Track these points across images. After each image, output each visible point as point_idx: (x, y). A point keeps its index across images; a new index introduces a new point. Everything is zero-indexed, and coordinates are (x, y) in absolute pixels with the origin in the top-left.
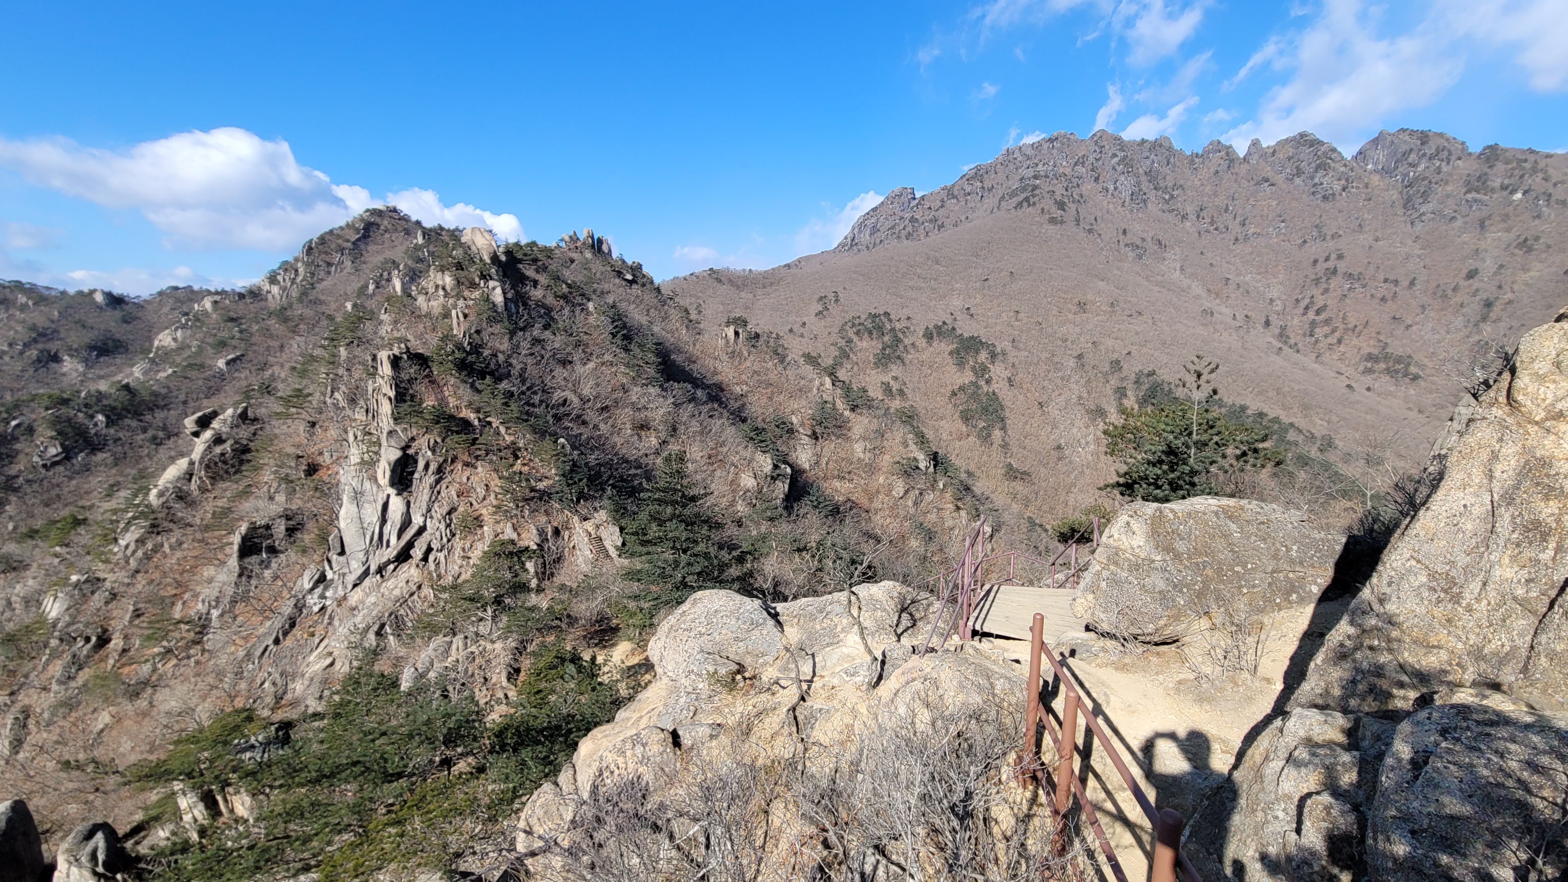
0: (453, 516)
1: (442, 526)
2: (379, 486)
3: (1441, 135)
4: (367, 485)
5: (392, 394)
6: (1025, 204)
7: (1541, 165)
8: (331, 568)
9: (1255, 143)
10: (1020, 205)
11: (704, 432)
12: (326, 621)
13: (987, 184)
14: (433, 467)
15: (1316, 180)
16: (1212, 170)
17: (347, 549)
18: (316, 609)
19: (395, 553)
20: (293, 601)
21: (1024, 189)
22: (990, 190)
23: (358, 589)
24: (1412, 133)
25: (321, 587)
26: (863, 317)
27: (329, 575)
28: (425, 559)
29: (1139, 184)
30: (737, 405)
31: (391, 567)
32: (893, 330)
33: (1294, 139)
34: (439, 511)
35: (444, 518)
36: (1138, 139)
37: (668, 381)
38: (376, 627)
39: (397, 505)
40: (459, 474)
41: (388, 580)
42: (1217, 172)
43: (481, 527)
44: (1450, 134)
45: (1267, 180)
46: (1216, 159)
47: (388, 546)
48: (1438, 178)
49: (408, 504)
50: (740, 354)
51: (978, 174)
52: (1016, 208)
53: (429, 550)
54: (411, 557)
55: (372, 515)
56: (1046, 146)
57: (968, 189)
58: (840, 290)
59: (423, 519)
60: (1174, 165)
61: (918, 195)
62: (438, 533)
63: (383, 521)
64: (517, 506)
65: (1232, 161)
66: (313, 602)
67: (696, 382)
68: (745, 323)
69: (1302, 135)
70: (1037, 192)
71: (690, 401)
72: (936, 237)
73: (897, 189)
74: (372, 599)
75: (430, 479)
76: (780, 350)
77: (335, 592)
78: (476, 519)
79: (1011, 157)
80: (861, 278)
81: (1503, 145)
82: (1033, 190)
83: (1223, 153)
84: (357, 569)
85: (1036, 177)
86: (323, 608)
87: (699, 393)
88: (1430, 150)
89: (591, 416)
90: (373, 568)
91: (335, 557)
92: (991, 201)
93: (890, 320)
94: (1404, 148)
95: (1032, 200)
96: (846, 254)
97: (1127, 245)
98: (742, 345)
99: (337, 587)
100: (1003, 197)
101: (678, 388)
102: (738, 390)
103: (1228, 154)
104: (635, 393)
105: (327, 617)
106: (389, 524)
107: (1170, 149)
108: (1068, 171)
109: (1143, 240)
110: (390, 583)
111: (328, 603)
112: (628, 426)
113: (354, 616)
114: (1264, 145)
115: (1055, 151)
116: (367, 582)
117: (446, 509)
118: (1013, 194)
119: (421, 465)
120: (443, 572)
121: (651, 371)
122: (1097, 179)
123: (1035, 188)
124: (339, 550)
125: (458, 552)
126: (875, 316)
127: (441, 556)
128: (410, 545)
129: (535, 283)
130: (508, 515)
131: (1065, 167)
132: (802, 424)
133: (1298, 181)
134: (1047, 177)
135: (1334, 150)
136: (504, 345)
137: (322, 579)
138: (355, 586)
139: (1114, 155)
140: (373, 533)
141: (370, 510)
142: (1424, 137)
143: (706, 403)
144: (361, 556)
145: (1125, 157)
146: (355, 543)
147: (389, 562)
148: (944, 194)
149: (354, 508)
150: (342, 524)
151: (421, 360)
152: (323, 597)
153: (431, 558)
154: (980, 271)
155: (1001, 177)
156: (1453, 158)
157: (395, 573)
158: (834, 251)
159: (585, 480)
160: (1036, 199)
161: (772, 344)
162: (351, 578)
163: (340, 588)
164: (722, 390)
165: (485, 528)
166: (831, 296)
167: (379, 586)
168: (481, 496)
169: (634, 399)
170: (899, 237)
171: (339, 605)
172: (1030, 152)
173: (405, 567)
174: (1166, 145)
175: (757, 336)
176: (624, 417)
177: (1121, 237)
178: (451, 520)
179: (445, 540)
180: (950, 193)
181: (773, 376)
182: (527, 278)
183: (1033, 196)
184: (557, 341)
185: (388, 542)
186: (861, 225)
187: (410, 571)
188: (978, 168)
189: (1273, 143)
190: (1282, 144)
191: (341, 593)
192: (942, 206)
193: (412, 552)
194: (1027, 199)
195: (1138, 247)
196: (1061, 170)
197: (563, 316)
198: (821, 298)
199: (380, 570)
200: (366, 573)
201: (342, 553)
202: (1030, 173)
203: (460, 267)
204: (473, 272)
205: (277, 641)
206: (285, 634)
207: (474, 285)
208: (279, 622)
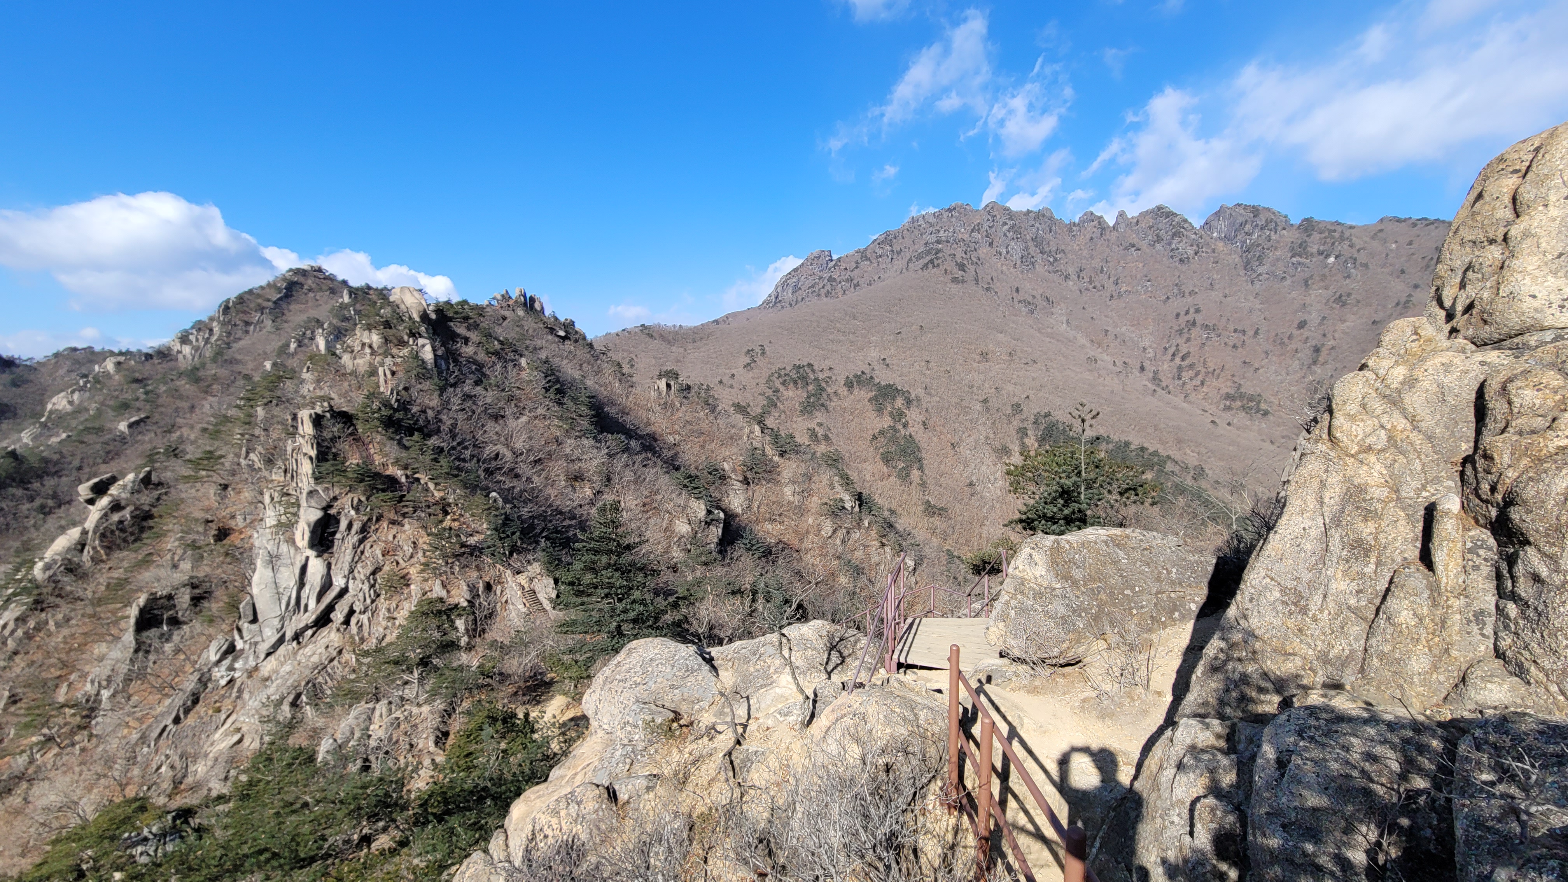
0: (378, 576)
1: (366, 587)
2: (297, 548)
3: (1268, 209)
4: (284, 548)
5: (313, 453)
6: (930, 266)
7: (1347, 234)
8: (242, 638)
9: (1122, 214)
10: (926, 266)
11: (638, 481)
12: (234, 695)
13: (896, 248)
14: (357, 526)
15: (1173, 246)
16: (1088, 237)
17: (260, 616)
18: (223, 682)
19: (314, 617)
20: (197, 676)
21: (928, 253)
22: (899, 253)
23: (272, 658)
24: (1246, 207)
25: (230, 658)
26: (788, 368)
27: (239, 645)
28: (347, 622)
29: (1027, 248)
30: (671, 453)
31: (309, 632)
32: (816, 379)
33: (1152, 211)
34: (362, 571)
35: (368, 578)
36: (1025, 210)
37: (602, 432)
38: (291, 698)
39: (316, 567)
40: (385, 533)
41: (306, 646)
42: (1092, 239)
43: (408, 585)
44: (1276, 209)
45: (1133, 246)
46: (1090, 227)
47: (306, 610)
48: (1269, 244)
49: (329, 566)
50: (672, 405)
51: (888, 239)
52: (922, 268)
53: (351, 612)
54: (330, 621)
55: (288, 578)
56: (946, 215)
57: (880, 252)
58: (766, 344)
59: (344, 580)
60: (1056, 233)
61: (835, 257)
62: (361, 595)
63: (301, 584)
64: (447, 563)
65: (1103, 229)
66: (220, 674)
67: (630, 434)
68: (676, 376)
69: (1159, 208)
70: (940, 255)
71: (623, 451)
72: (852, 295)
73: (816, 251)
74: (287, 668)
75: (353, 538)
76: (711, 401)
77: (246, 663)
78: (403, 577)
79: (916, 224)
80: (785, 332)
81: (1317, 218)
82: (936, 253)
83: (1096, 222)
84: (270, 636)
85: (938, 242)
86: (231, 681)
87: (633, 443)
88: (1261, 221)
89: (524, 469)
90: (289, 635)
91: (246, 625)
92: (900, 263)
93: (814, 371)
94: (1240, 220)
95: (936, 262)
96: (770, 310)
97: (1020, 302)
98: (674, 397)
99: (247, 658)
100: (910, 259)
101: (612, 440)
102: (671, 439)
103: (1099, 223)
104: (569, 445)
105: (235, 690)
106: (307, 587)
107: (1051, 218)
108: (966, 237)
109: (1034, 297)
110: (308, 650)
111: (237, 675)
112: (562, 477)
113: (266, 687)
114: (1129, 216)
115: (954, 220)
116: (282, 650)
117: (370, 569)
118: (919, 257)
119: (344, 524)
120: (366, 635)
121: (585, 424)
122: (991, 244)
123: (938, 251)
124: (251, 618)
125: (383, 613)
126: (799, 367)
127: (364, 618)
128: (330, 608)
129: (466, 340)
130: (437, 573)
131: (963, 233)
132: (734, 471)
133: (1158, 246)
134: (948, 242)
135: (1185, 221)
136: (434, 401)
137: (231, 649)
138: (268, 654)
139: (1005, 224)
140: (290, 598)
141: (286, 574)
142: (1256, 211)
143: (639, 453)
144: (276, 623)
145: (1013, 226)
146: (268, 609)
147: (307, 627)
148: (858, 257)
149: (269, 573)
150: (255, 590)
153: (353, 621)
154: (893, 325)
155: (908, 241)
156: (1279, 228)
157: (313, 639)
158: (759, 307)
159: (518, 534)
160: (940, 261)
161: (703, 394)
162: (264, 647)
163: (251, 658)
164: (656, 440)
165: (412, 587)
166: (758, 350)
167: (295, 653)
168: (408, 554)
169: (568, 451)
170: (819, 295)
171: (250, 676)
172: (932, 220)
173: (324, 631)
174: (1048, 214)
175: (688, 388)
176: (558, 469)
177: (1015, 294)
178: (375, 580)
179: (368, 601)
180: (863, 255)
181: (705, 426)
182: (458, 335)
183: (937, 259)
184: (488, 397)
185: (306, 606)
186: (784, 284)
187: (331, 636)
188: (887, 234)
189: (1136, 214)
190: (1143, 215)
191: (252, 663)
192: (857, 267)
193: (332, 616)
194: (931, 261)
195: (1029, 303)
196: (960, 236)
197: (495, 372)
198: (748, 352)
199: (297, 637)
200: (281, 641)
201: (255, 620)
202: (933, 238)
203: (387, 325)
204: (402, 330)
205: (177, 721)
206: (187, 711)
207: (402, 343)
208: (178, 700)
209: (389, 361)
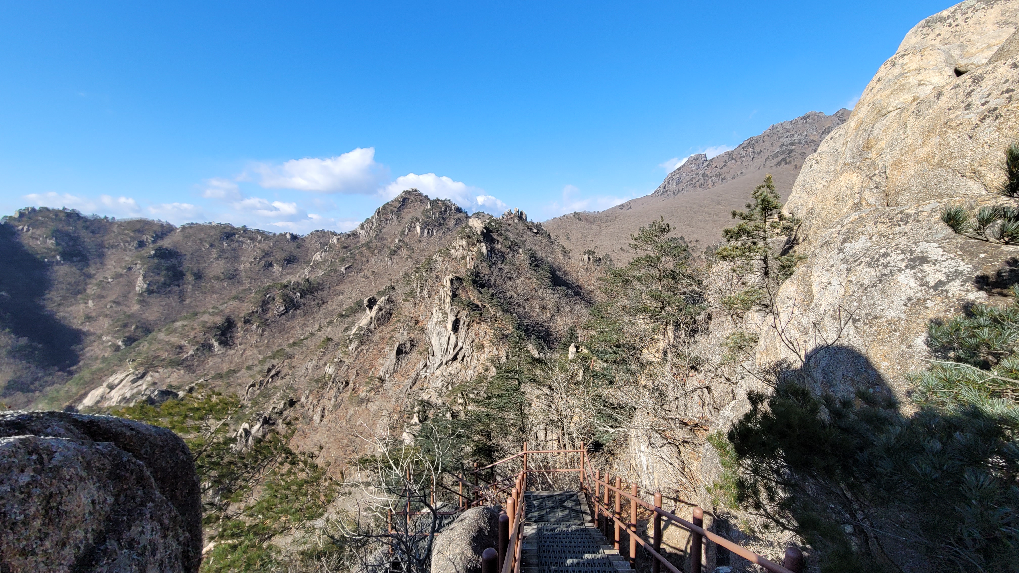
0: (473, 343)
1: (469, 347)
2: (447, 330)
4: (443, 329)
5: (451, 294)
6: (783, 163)
8: (429, 361)
10: (779, 163)
13: (757, 149)
14: (466, 324)
17: (435, 354)
18: (424, 376)
19: (452, 356)
20: (416, 373)
21: (783, 152)
22: (759, 153)
23: (439, 370)
25: (426, 368)
27: (428, 364)
28: (462, 360)
30: (588, 297)
31: (450, 362)
34: (468, 341)
35: (470, 344)
37: (555, 285)
39: (453, 338)
40: (475, 327)
43: (484, 348)
47: (449, 354)
49: (457, 338)
50: (591, 270)
51: (751, 143)
52: (776, 165)
53: (464, 356)
54: (458, 359)
55: (444, 341)
56: (801, 122)
57: (743, 153)
59: (462, 344)
61: (710, 158)
62: (468, 350)
63: (448, 344)
64: (497, 341)
66: (422, 373)
67: (569, 286)
68: (594, 253)
70: (792, 154)
71: (566, 296)
72: (719, 187)
73: (695, 154)
74: (444, 374)
75: (465, 328)
77: (430, 370)
78: (482, 345)
79: (775, 130)
80: (667, 215)
82: (789, 153)
84: (438, 362)
85: (793, 143)
86: (426, 377)
87: (570, 291)
89: (522, 303)
90: (444, 362)
91: (431, 357)
92: (759, 161)
95: (788, 160)
96: (659, 197)
98: (592, 265)
100: (768, 158)
101: (561, 289)
102: (588, 289)
104: (541, 291)
105: (428, 380)
106: (450, 345)
110: (450, 368)
111: (428, 374)
112: (538, 307)
113: (437, 380)
115: (807, 125)
116: (441, 367)
117: (471, 340)
118: (775, 156)
119: (462, 322)
120: (469, 365)
121: (547, 281)
123: (791, 151)
124: (432, 354)
125: (475, 358)
127: (469, 359)
128: (457, 354)
129: (498, 241)
130: (494, 344)
134: (800, 143)
136: (487, 271)
137: (426, 365)
138: (437, 368)
140: (444, 349)
141: (444, 339)
143: (573, 297)
144: (440, 357)
146: (438, 352)
147: (450, 360)
148: (726, 157)
149: (438, 338)
150: (433, 345)
151: (459, 279)
152: (426, 372)
153: (465, 360)
155: (767, 144)
157: (452, 365)
158: (652, 195)
159: (523, 332)
160: (791, 159)
161: (608, 263)
162: (436, 365)
163: (432, 369)
164: (581, 289)
165: (486, 349)
167: (446, 369)
168: (484, 336)
169: (540, 294)
170: (695, 187)
171: (432, 375)
172: (789, 126)
173: (455, 362)
175: (600, 259)
176: (536, 303)
178: (472, 345)
179: (470, 353)
180: (730, 156)
182: (495, 239)
183: (789, 157)
184: (507, 268)
185: (450, 352)
186: (670, 179)
187: (457, 364)
188: (752, 139)
191: (432, 371)
192: (724, 166)
193: (458, 357)
194: (784, 159)
197: (509, 257)
199: (446, 363)
200: (441, 364)
201: (433, 356)
202: (787, 142)
203: (469, 237)
204: (474, 239)
205: (411, 388)
206: (414, 384)
207: (474, 245)
208: (411, 381)
209: (470, 253)
